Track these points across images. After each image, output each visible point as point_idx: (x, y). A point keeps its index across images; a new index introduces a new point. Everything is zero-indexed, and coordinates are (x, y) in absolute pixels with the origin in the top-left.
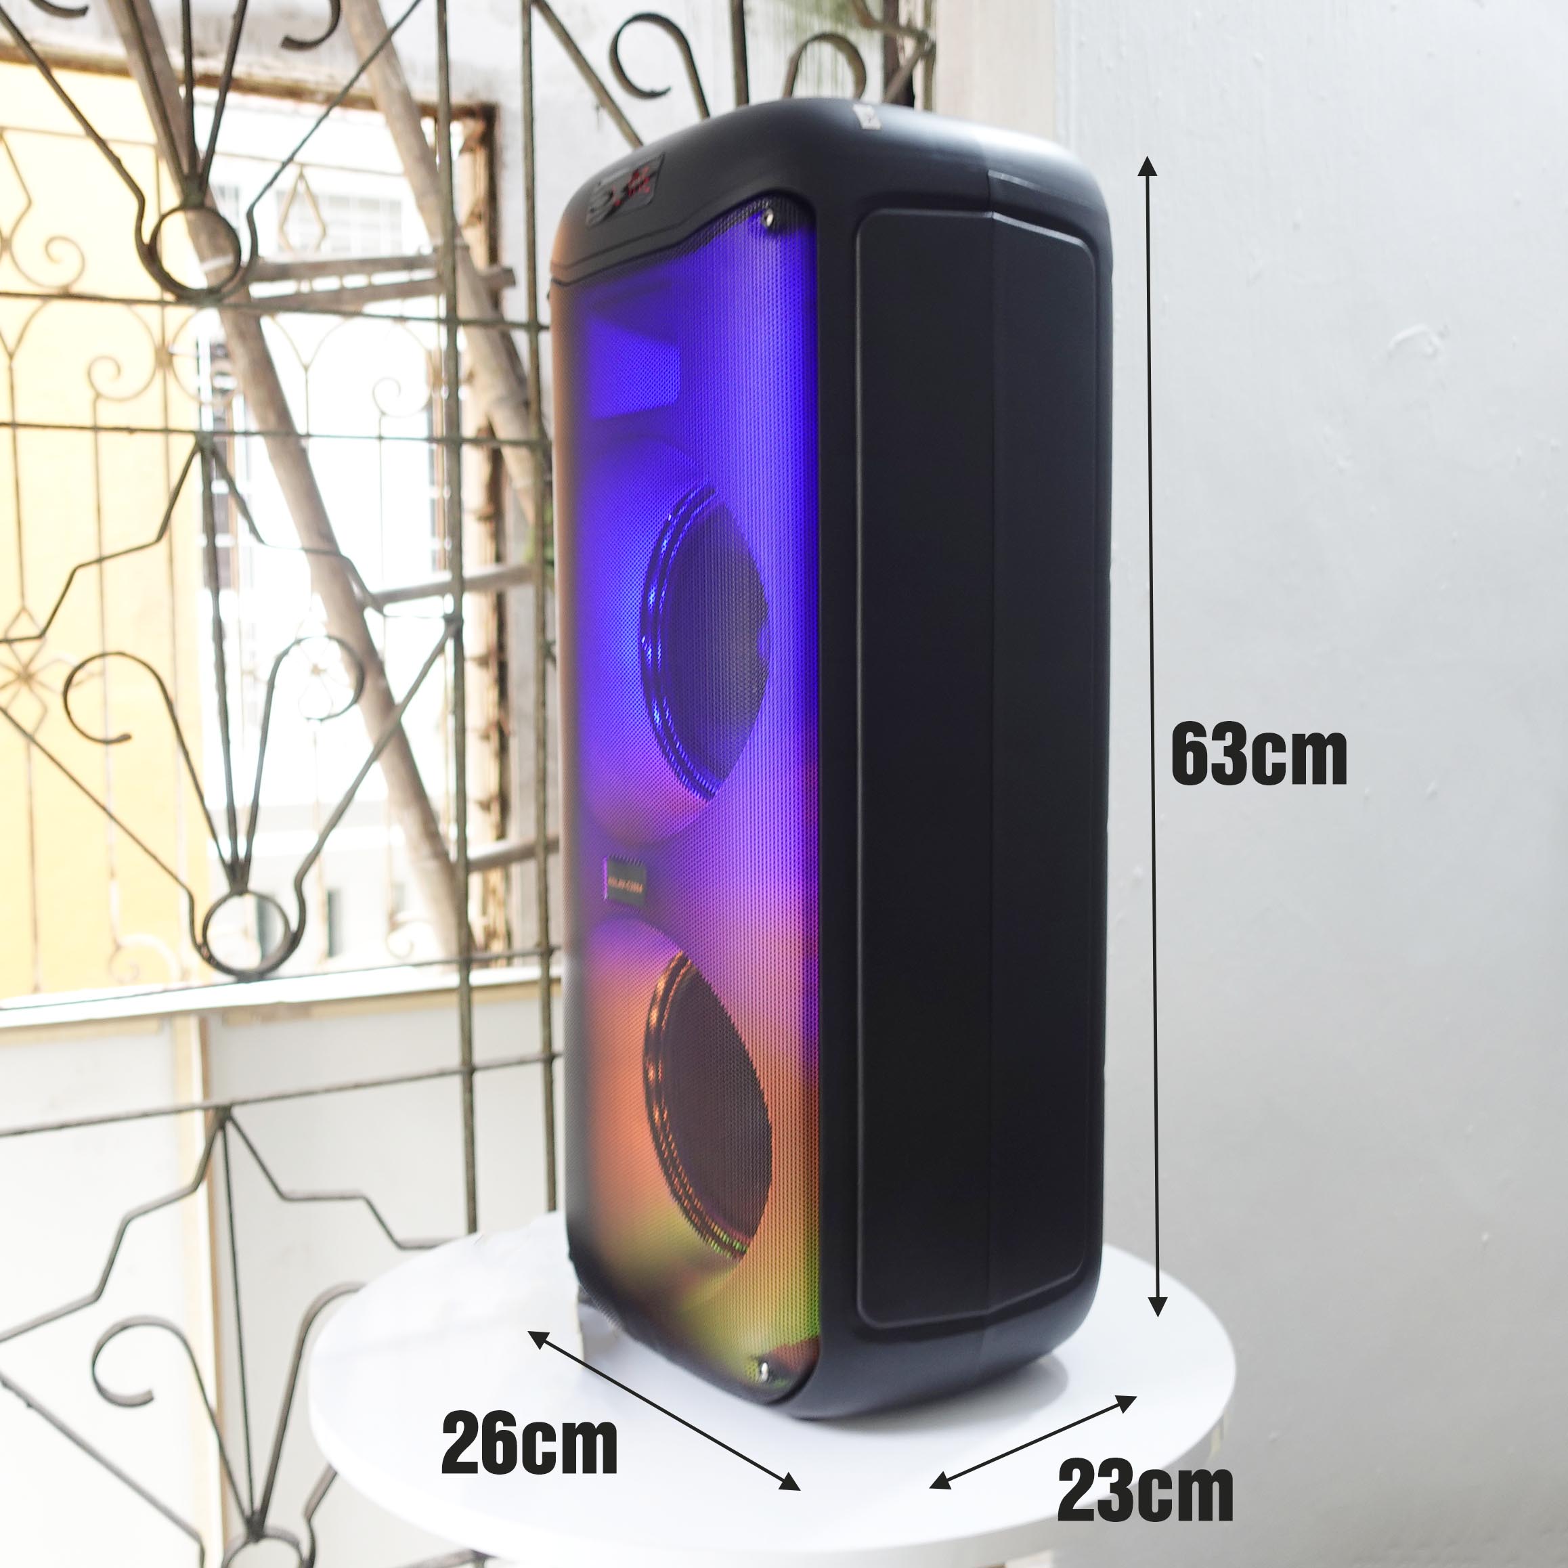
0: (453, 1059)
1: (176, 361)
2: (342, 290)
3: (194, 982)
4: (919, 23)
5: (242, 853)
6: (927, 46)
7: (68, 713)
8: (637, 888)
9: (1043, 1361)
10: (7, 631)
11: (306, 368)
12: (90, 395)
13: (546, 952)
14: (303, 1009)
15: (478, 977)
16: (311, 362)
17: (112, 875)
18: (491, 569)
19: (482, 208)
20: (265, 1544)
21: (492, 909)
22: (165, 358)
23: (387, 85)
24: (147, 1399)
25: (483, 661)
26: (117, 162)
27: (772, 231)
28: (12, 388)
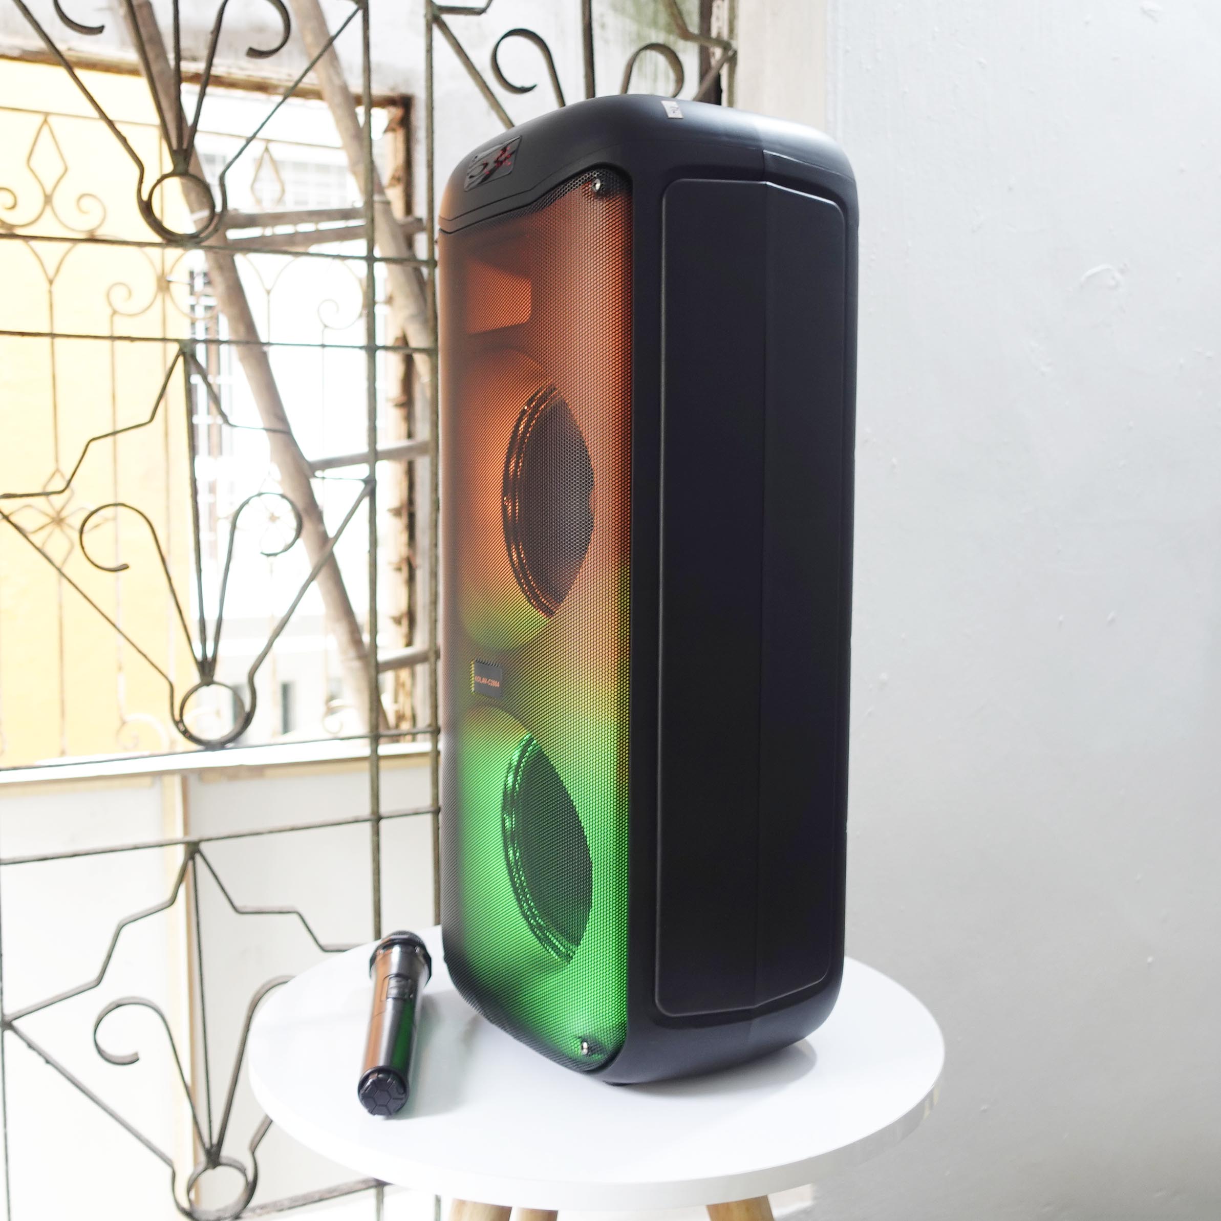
0: (365, 810)
1: (172, 286)
2: (296, 234)
3: (179, 749)
4: (725, 35)
5: (210, 654)
6: (730, 53)
7: (83, 548)
8: (496, 684)
9: (798, 1044)
10: (45, 486)
11: (268, 292)
12: (109, 311)
13: (435, 732)
14: (258, 771)
15: (385, 749)
16: (272, 289)
17: (120, 668)
18: (404, 443)
19: (401, 173)
20: (220, 1169)
21: (401, 698)
22: (164, 284)
23: (330, 80)
24: (134, 1060)
25: (397, 512)
26: (124, 140)
27: (599, 195)
28: (51, 306)
